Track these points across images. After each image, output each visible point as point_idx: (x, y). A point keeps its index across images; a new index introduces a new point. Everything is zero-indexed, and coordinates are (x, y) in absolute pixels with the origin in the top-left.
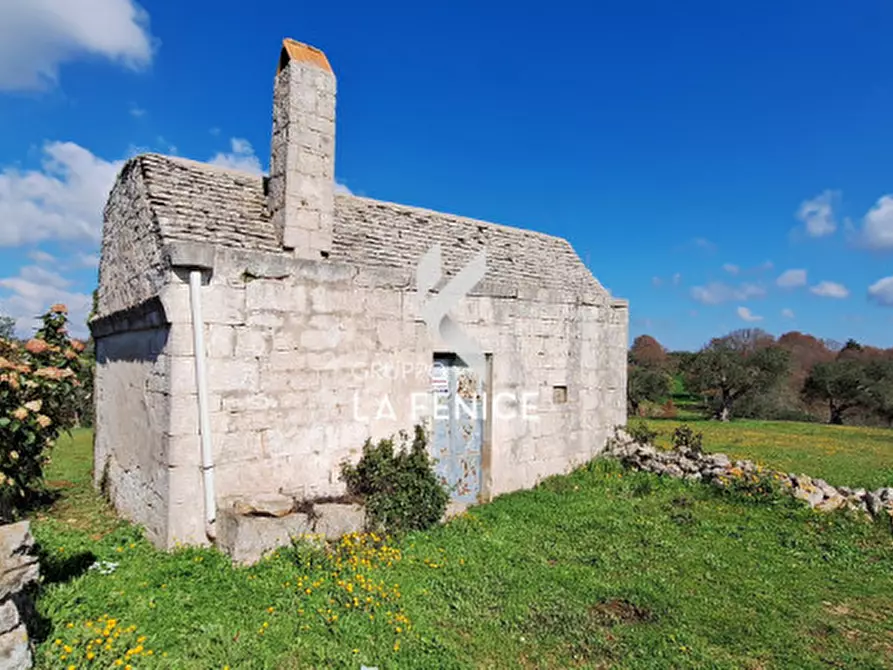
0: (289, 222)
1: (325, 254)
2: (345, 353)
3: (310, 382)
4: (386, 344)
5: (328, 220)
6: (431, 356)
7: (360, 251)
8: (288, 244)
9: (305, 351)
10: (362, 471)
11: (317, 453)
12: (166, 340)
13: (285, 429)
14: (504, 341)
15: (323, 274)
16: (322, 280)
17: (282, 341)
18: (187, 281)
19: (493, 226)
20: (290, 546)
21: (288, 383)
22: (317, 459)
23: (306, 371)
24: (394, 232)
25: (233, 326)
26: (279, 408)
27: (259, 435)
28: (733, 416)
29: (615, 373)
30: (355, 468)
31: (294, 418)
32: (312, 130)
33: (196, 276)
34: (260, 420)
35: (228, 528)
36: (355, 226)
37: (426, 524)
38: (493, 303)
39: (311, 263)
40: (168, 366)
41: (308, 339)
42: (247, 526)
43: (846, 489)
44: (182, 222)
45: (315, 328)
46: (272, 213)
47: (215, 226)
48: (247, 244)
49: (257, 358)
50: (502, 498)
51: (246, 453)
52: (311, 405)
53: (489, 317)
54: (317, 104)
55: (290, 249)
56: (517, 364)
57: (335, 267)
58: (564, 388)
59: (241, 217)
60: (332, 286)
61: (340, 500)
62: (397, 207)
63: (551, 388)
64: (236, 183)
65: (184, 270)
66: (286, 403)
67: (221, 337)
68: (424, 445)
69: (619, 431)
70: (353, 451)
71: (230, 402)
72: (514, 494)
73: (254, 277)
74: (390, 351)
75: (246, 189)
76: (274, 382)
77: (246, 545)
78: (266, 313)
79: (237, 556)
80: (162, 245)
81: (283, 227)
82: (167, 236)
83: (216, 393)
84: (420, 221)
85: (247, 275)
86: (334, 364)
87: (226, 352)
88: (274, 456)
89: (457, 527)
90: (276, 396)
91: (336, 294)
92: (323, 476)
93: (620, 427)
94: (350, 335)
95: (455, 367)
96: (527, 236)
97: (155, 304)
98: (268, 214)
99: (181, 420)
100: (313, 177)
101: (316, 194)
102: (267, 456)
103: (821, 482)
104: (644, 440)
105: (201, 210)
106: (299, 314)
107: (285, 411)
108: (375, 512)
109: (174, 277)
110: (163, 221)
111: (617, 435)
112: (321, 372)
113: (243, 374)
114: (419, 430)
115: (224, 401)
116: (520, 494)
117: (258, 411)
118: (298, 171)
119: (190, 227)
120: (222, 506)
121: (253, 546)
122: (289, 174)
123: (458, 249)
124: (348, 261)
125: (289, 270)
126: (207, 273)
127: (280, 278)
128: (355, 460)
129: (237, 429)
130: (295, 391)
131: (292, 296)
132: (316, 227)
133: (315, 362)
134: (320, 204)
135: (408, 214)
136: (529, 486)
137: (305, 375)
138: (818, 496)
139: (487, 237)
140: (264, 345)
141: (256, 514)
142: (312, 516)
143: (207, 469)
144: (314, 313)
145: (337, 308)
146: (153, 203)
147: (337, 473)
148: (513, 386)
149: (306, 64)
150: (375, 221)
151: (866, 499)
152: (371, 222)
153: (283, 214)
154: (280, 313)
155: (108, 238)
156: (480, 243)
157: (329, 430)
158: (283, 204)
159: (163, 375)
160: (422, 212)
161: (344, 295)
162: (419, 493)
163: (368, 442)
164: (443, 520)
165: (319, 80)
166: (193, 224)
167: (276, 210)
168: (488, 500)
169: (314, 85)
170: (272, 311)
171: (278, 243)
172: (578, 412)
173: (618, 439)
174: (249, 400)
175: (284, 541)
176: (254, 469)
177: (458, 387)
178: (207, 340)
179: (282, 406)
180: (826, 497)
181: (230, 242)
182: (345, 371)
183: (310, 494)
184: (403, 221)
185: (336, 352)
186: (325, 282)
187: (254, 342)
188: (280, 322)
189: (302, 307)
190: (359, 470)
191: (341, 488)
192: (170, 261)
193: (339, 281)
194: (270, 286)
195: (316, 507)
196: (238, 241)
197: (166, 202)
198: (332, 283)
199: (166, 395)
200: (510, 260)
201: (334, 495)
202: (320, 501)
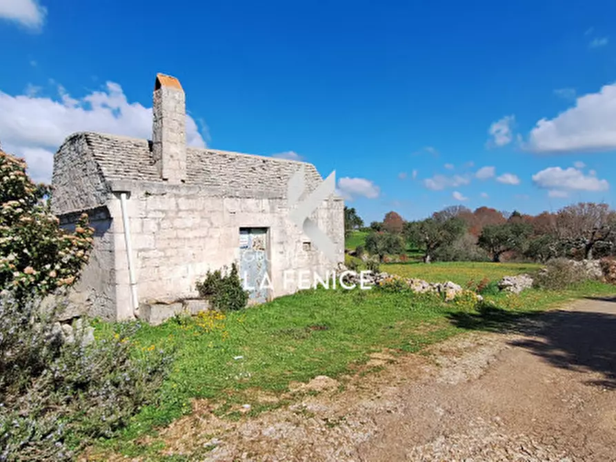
0: (165, 166)
1: (183, 181)
2: (196, 229)
3: (179, 244)
4: (216, 224)
5: (184, 164)
6: (238, 230)
7: (201, 178)
8: (165, 177)
9: (176, 229)
10: (206, 285)
11: (184, 277)
12: (110, 225)
13: (168, 266)
14: (276, 221)
15: (183, 192)
16: (183, 194)
17: (165, 224)
18: (120, 198)
19: (271, 159)
20: (175, 317)
21: (169, 244)
22: (184, 280)
23: (177, 238)
24: (217, 167)
25: (141, 218)
26: (165, 257)
27: (156, 269)
28: (433, 260)
29: (337, 234)
30: (203, 284)
31: (172, 260)
32: (174, 120)
33: (124, 196)
34: (157, 262)
35: (146, 311)
36: (198, 165)
37: (238, 307)
38: (269, 202)
39: (177, 187)
40: (112, 238)
41: (177, 223)
42: (155, 308)
43: (432, 283)
44: (112, 169)
45: (181, 218)
46: (155, 162)
47: (128, 170)
48: (145, 178)
49: (154, 233)
50: (277, 299)
51: (150, 277)
52: (181, 254)
53: (267, 208)
54: (176, 107)
55: (166, 180)
56: (283, 232)
57: (189, 188)
58: (309, 243)
59: (140, 163)
60: (188, 197)
61: (197, 299)
62: (218, 152)
63: (302, 244)
64: (135, 145)
65: (118, 193)
66: (169, 254)
67: (136, 224)
68: (236, 272)
69: (340, 265)
70: (201, 276)
71: (142, 254)
72: (283, 297)
73: (150, 194)
74: (218, 228)
75: (140, 148)
76: (163, 244)
77: (155, 316)
78: (157, 212)
79: (151, 321)
80: (104, 181)
81: (162, 169)
82: (106, 176)
83: (135, 250)
84: (231, 159)
85: (147, 194)
86: (190, 235)
87: (139, 230)
88: (164, 278)
89: (253, 309)
90: (163, 250)
91: (190, 201)
92: (188, 288)
93: (341, 263)
94: (198, 220)
95: (251, 235)
96: (291, 164)
97: (105, 209)
98: (153, 161)
99: (120, 263)
100: (176, 143)
101: (178, 152)
102: (160, 279)
103: (424, 281)
104: (353, 269)
105: (120, 161)
106: (172, 211)
107: (168, 258)
108: (213, 302)
109: (113, 196)
110: (104, 169)
111: (339, 267)
112: (185, 239)
113: (147, 241)
114: (234, 265)
115: (140, 254)
116: (287, 296)
117: (155, 258)
118: (168, 141)
119: (116, 171)
120: (141, 302)
121: (158, 317)
122: (163, 143)
123: (251, 173)
124: (196, 184)
125: (167, 190)
126: (128, 193)
127: (163, 194)
128: (203, 280)
129: (146, 267)
130: (172, 248)
131: (169, 203)
132: (178, 168)
133: (181, 233)
134: (179, 157)
135: (225, 156)
136: (293, 293)
137: (177, 240)
138: (419, 287)
139: (268, 166)
140: (156, 227)
141: (158, 303)
142: (184, 304)
143: (133, 284)
144: (180, 210)
145: (192, 207)
146: (97, 159)
147: (194, 287)
148: (282, 243)
149: (169, 88)
150: (207, 160)
151: (439, 287)
152: (205, 162)
153: (162, 162)
154: (163, 211)
155: (59, 172)
156: (263, 169)
157: (190, 266)
158: (161, 158)
159: (109, 242)
160: (232, 154)
161: (194, 201)
162: (234, 293)
163: (208, 272)
164: (246, 307)
165: (177, 96)
166: (118, 169)
167: (158, 160)
168: (270, 299)
169: (174, 98)
170: (159, 211)
171: (159, 176)
172: (317, 255)
173: (340, 269)
174: (151, 254)
175: (172, 315)
176: (154, 285)
177: (253, 244)
178: (130, 225)
179: (167, 255)
180: (423, 288)
181: (137, 177)
182: (196, 237)
183: (181, 296)
184: (222, 160)
185: (191, 229)
186: (185, 196)
187: (152, 226)
188: (163, 216)
189: (173, 207)
190: (204, 284)
191: (197, 294)
192: (111, 189)
193: (191, 195)
194: (158, 198)
195: (185, 301)
196: (140, 176)
197: (103, 158)
198: (187, 196)
199: (111, 251)
200: (279, 178)
201: (193, 297)
202: (187, 299)
